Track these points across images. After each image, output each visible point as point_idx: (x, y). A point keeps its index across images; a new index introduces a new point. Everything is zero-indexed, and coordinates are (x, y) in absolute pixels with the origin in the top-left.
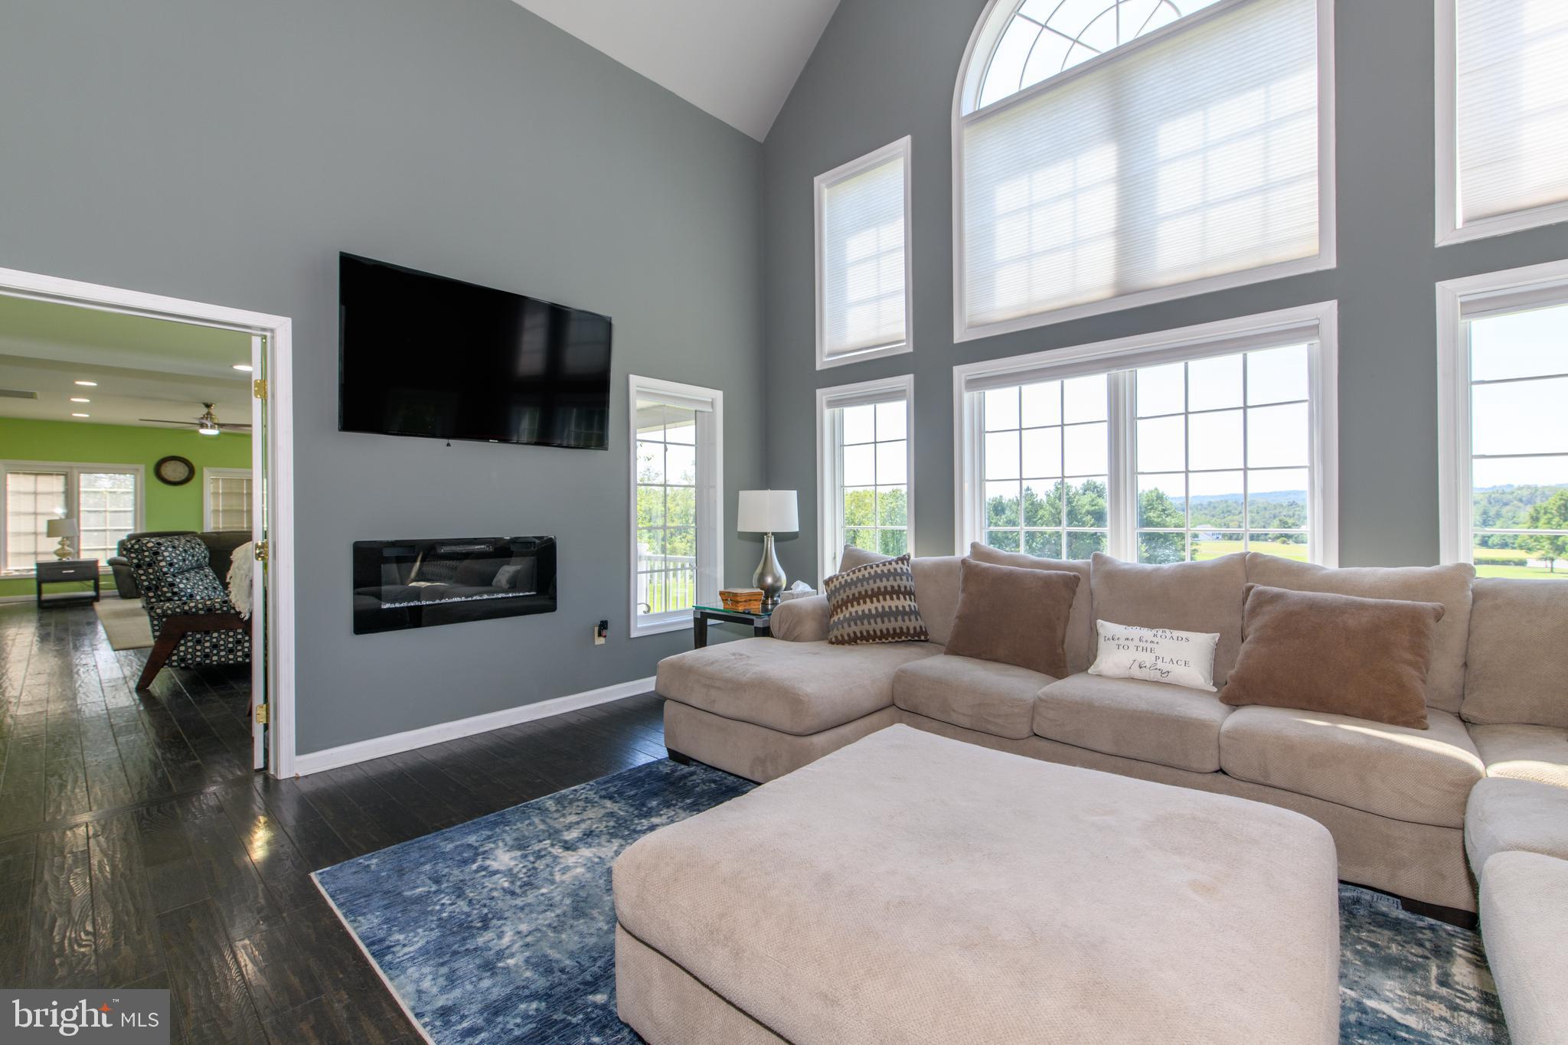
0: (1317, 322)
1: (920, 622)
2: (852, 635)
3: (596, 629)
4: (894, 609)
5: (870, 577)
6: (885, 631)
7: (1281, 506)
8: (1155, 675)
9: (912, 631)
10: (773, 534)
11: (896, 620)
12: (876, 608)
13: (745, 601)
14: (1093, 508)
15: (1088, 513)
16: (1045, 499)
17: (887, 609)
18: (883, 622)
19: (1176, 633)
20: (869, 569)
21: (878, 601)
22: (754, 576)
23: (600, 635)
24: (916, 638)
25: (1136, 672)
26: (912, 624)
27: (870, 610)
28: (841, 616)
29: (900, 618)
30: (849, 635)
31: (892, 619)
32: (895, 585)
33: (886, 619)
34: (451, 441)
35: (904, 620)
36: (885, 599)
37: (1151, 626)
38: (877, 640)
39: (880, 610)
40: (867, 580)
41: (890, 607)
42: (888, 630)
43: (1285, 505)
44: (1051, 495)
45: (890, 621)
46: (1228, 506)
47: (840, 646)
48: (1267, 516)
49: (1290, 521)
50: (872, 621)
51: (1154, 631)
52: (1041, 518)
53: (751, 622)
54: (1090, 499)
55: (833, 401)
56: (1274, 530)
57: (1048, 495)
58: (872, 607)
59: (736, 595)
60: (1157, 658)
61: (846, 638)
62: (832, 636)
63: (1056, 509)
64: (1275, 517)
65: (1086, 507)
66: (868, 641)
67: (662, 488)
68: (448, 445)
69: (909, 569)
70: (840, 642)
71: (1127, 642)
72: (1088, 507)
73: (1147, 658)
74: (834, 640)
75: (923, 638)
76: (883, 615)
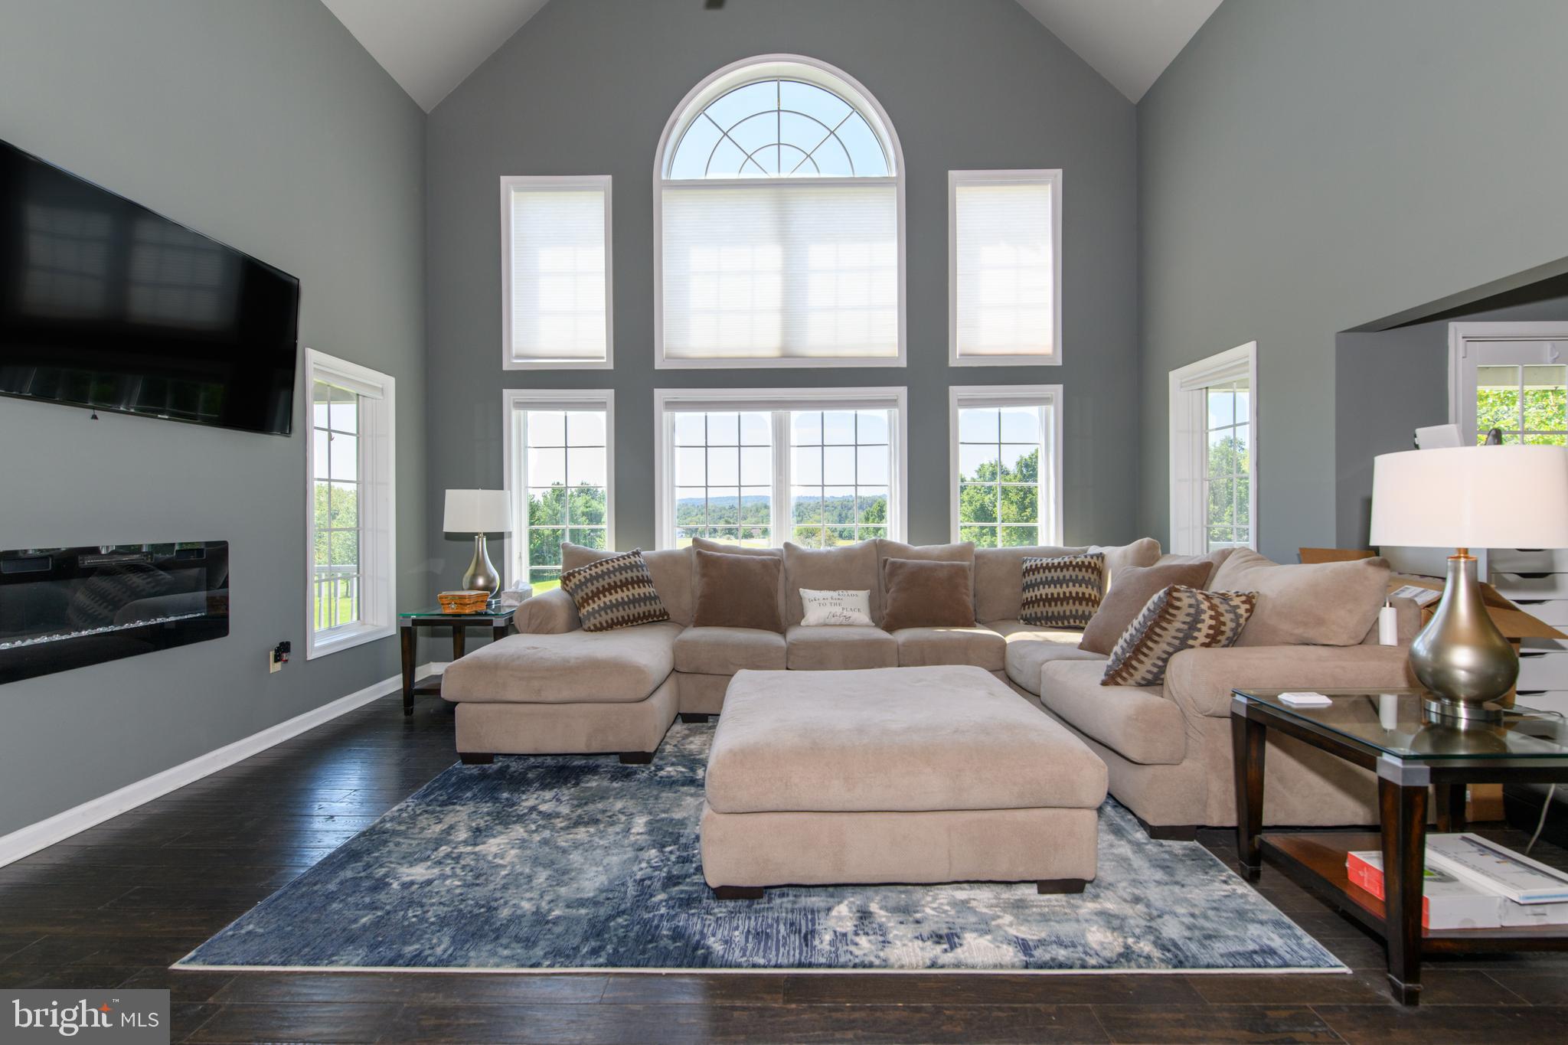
0: (896, 398)
1: (663, 605)
2: (610, 621)
3: (272, 654)
4: (642, 595)
5: (615, 570)
6: (636, 615)
7: (725, 509)
8: (842, 620)
9: (658, 613)
10: (485, 534)
11: (645, 605)
12: (627, 596)
13: (473, 603)
14: (588, 510)
15: (584, 514)
16: (541, 499)
17: (637, 596)
18: (635, 607)
19: (850, 592)
20: (611, 564)
21: (628, 590)
22: (464, 579)
23: (277, 659)
24: (661, 618)
25: (833, 621)
26: (655, 607)
27: (622, 598)
28: (590, 608)
29: (648, 603)
30: (607, 622)
31: (642, 604)
32: (639, 575)
33: (637, 605)
34: (98, 413)
35: (651, 604)
36: (634, 588)
37: (834, 589)
38: (629, 624)
39: (631, 597)
40: (609, 572)
41: (639, 594)
42: (639, 614)
43: (727, 508)
44: (549, 497)
45: (640, 606)
46: (688, 509)
47: (598, 632)
48: (716, 517)
49: (732, 521)
50: (626, 607)
51: (837, 592)
52: (538, 519)
53: (490, 622)
54: (585, 501)
55: (520, 403)
56: (721, 525)
57: (545, 497)
58: (624, 595)
59: (462, 597)
60: (843, 609)
61: (605, 624)
62: (586, 627)
63: (554, 510)
64: (720, 518)
65: (581, 508)
66: (621, 625)
67: (327, 483)
68: (95, 417)
69: (642, 560)
70: (599, 629)
71: (825, 601)
72: (583, 509)
73: (838, 610)
74: (592, 628)
75: (666, 618)
76: (634, 601)
